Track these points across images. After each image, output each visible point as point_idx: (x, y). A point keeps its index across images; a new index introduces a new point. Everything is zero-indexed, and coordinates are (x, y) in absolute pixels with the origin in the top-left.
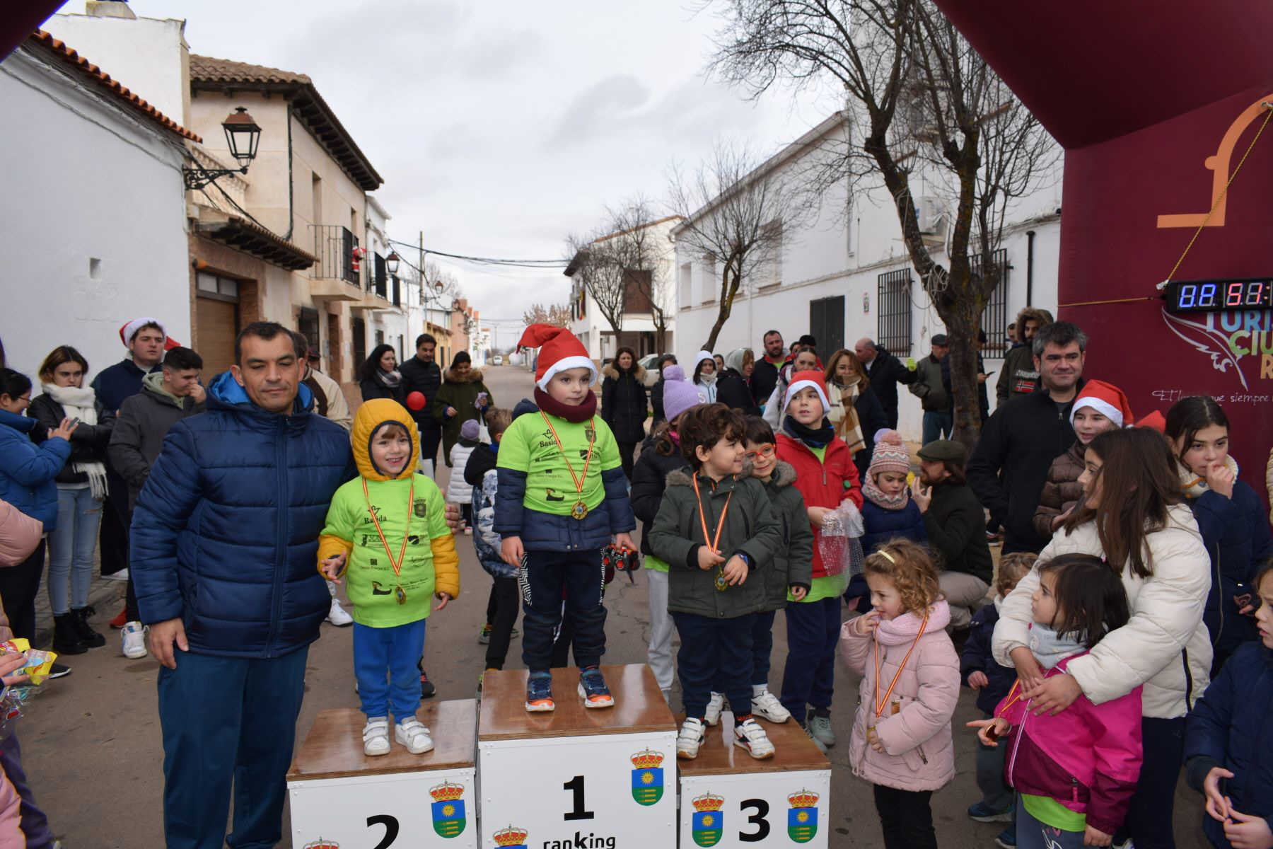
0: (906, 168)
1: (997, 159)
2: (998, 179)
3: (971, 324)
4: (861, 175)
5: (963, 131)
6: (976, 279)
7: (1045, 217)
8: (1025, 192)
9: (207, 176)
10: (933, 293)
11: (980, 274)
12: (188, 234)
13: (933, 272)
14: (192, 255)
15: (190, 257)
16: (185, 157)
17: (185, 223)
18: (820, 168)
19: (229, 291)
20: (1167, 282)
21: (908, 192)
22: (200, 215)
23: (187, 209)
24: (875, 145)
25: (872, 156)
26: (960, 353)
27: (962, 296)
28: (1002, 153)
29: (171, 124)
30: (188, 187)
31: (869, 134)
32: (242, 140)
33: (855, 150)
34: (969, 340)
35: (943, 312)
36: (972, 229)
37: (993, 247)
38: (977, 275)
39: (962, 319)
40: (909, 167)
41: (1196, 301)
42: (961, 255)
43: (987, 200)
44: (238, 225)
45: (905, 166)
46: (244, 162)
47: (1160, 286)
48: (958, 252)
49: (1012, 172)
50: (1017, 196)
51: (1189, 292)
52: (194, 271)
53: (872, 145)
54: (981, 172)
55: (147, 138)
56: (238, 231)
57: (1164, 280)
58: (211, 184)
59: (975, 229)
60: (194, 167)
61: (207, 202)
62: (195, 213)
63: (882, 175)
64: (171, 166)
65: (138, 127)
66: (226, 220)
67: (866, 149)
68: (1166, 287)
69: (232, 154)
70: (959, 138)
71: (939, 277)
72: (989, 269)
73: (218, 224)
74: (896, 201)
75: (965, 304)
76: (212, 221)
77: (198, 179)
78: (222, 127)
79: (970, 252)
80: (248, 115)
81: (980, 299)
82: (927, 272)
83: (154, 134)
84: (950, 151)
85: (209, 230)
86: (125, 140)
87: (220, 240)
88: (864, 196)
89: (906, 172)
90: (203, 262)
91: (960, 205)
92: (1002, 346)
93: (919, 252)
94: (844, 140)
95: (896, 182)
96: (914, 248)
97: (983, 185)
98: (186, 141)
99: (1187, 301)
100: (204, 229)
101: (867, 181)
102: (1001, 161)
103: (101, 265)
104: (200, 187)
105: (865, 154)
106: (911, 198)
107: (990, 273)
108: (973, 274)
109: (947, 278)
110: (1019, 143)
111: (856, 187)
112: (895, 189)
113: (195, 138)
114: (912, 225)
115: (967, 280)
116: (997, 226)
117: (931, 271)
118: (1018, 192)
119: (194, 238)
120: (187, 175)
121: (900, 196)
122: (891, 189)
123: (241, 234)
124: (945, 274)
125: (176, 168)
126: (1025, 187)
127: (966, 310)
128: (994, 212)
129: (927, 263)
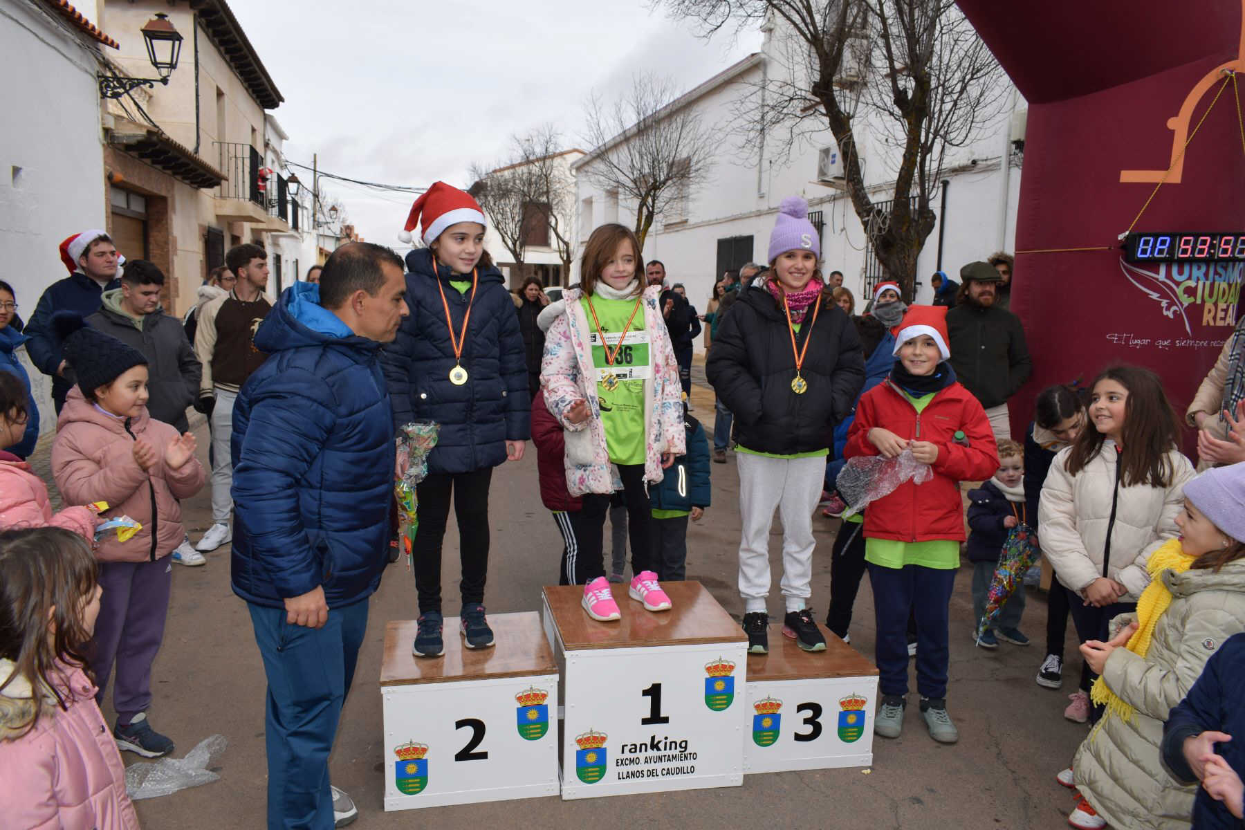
0: (849, 114)
1: (937, 108)
3: (908, 267)
5: (914, 79)
6: (914, 224)
7: (960, 167)
8: (967, 142)
9: (123, 86)
10: (873, 236)
11: (919, 219)
12: (103, 145)
13: (874, 216)
14: (108, 167)
15: (106, 170)
16: (99, 62)
17: (101, 134)
19: (138, 207)
20: (1127, 233)
21: (851, 136)
22: (116, 124)
23: (102, 119)
24: (823, 90)
25: (818, 99)
27: (902, 239)
28: (943, 102)
29: (90, 27)
30: (104, 96)
31: (817, 77)
32: (163, 47)
33: (799, 93)
34: (906, 282)
35: (881, 254)
38: (916, 221)
39: (900, 261)
41: (1152, 253)
42: (904, 200)
43: (928, 149)
44: (155, 138)
45: (848, 111)
46: (165, 72)
47: (1121, 237)
48: (900, 198)
50: (957, 145)
51: (1146, 243)
52: (109, 185)
53: (819, 88)
55: (64, 40)
56: (154, 144)
57: (1125, 232)
58: (126, 95)
60: (109, 74)
61: (125, 115)
62: (111, 124)
63: (826, 120)
64: (87, 72)
65: (57, 28)
66: (144, 132)
67: (814, 93)
68: (1127, 238)
69: (152, 63)
70: (908, 84)
71: (880, 221)
72: (926, 215)
73: (134, 136)
74: (839, 145)
75: (904, 247)
76: (128, 132)
77: (115, 87)
78: (141, 33)
79: (911, 195)
80: (169, 22)
81: (917, 244)
82: (868, 215)
83: (73, 37)
84: (900, 98)
85: (124, 141)
86: (44, 41)
87: (134, 154)
89: (849, 117)
90: (119, 176)
91: (906, 152)
93: (861, 196)
94: (789, 82)
95: (840, 125)
96: (856, 191)
98: (103, 46)
99: (1144, 252)
100: (121, 142)
102: (941, 111)
103: (23, 174)
104: (116, 96)
105: (809, 96)
106: (854, 143)
107: (926, 218)
108: (914, 219)
109: (888, 222)
110: (961, 92)
111: (795, 130)
112: (839, 133)
113: (112, 44)
114: (854, 169)
115: (907, 224)
116: (934, 171)
117: (872, 214)
118: (959, 142)
119: (109, 149)
120: (104, 82)
121: (844, 140)
122: (835, 134)
123: (158, 147)
124: (886, 218)
125: (90, 74)
126: (966, 137)
127: (904, 253)
128: (931, 160)
129: (868, 207)
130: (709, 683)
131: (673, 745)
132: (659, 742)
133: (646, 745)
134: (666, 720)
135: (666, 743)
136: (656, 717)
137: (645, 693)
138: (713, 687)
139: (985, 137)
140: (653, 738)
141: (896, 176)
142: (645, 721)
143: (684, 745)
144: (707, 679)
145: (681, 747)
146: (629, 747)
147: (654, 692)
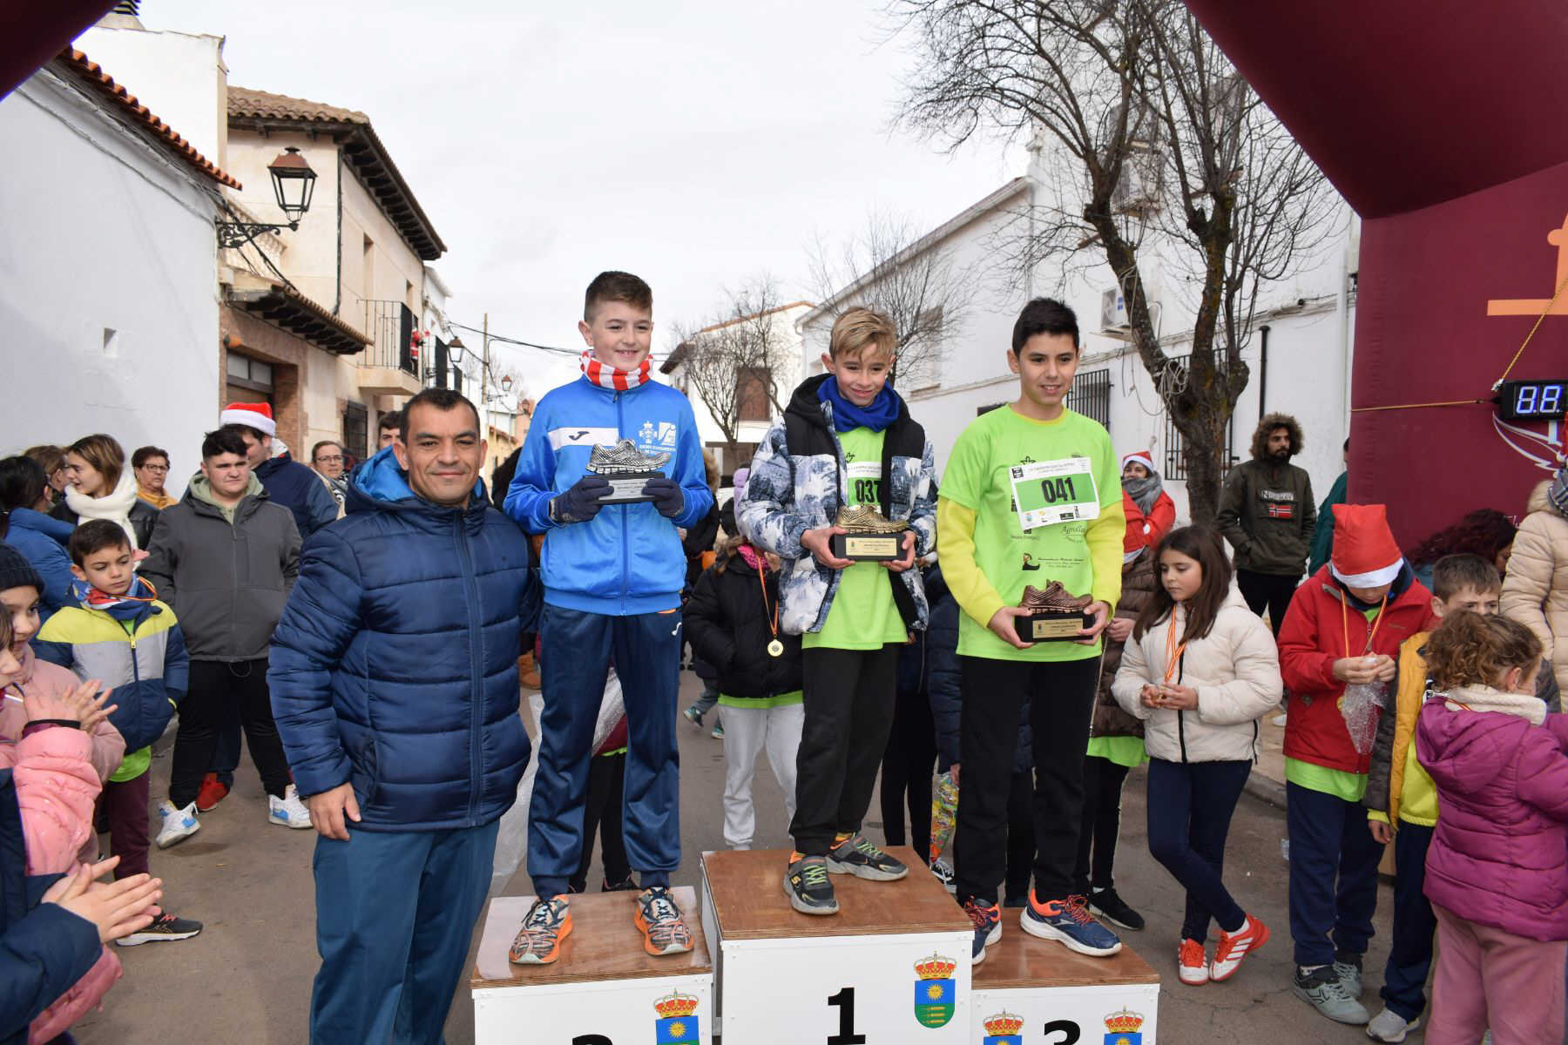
0: (1132, 243)
1: (1247, 234)
2: (1247, 259)
3: (1215, 434)
4: (1074, 251)
5: (1214, 195)
6: (1221, 379)
7: (1282, 309)
8: (1286, 273)
9: (247, 236)
10: (1167, 395)
11: (1226, 373)
12: (220, 304)
13: (1168, 370)
14: (224, 330)
15: (221, 333)
16: (219, 206)
17: (217, 290)
19: (262, 377)
20: (1501, 381)
21: (1136, 271)
22: (235, 278)
23: (220, 272)
24: (1098, 213)
25: (1092, 226)
26: (1201, 470)
27: (1205, 399)
29: (206, 165)
30: (222, 245)
31: (1089, 200)
32: (293, 189)
33: (1068, 219)
34: (1212, 454)
35: (1179, 419)
36: (1218, 320)
37: (1239, 342)
38: (1224, 377)
39: (1203, 428)
40: (1136, 242)
41: (1537, 406)
42: (1205, 349)
43: (1234, 284)
44: (281, 295)
45: (1131, 240)
46: (294, 216)
47: (1492, 387)
48: (1200, 346)
50: (1273, 279)
51: (1528, 394)
52: (225, 351)
53: (1092, 212)
54: (1229, 250)
55: (175, 180)
56: (281, 302)
57: (1498, 379)
58: (249, 243)
59: (1221, 319)
60: (229, 219)
61: (246, 266)
62: (229, 277)
63: (1104, 251)
64: (203, 217)
65: (166, 166)
66: (268, 287)
67: (1087, 219)
68: (1501, 387)
69: (280, 206)
70: (1208, 204)
71: (1175, 377)
72: (1235, 368)
73: (257, 292)
74: (1120, 282)
75: (1208, 409)
76: (252, 288)
77: (236, 235)
78: (268, 170)
79: (1214, 347)
80: (301, 157)
81: (1225, 403)
82: (1160, 370)
83: (185, 176)
84: (1196, 220)
85: (245, 299)
86: (149, 181)
87: (258, 314)
89: (1133, 248)
90: (237, 340)
91: (1206, 288)
92: (1227, 465)
93: (1151, 346)
94: (1056, 207)
95: (1121, 257)
96: (1143, 340)
98: (221, 186)
99: (1525, 406)
100: (240, 299)
101: (1083, 257)
102: (1251, 236)
103: (116, 337)
104: (236, 245)
105: (1081, 222)
106: (1139, 279)
107: (1237, 372)
108: (1220, 374)
109: (1186, 378)
110: (1277, 212)
112: (1121, 267)
113: (233, 184)
114: (1140, 312)
115: (1212, 380)
116: (1245, 314)
117: (1165, 368)
118: (1276, 274)
119: (226, 309)
120: (222, 228)
121: (1127, 276)
122: (1114, 269)
123: (285, 305)
124: (1183, 372)
125: (208, 221)
126: (1284, 269)
127: (1210, 417)
128: (1241, 299)
129: (1160, 359)
130: (921, 987)
137: (833, 999)
138: (925, 992)
139: (1309, 268)
141: (1194, 319)
144: (917, 981)
147: (845, 998)
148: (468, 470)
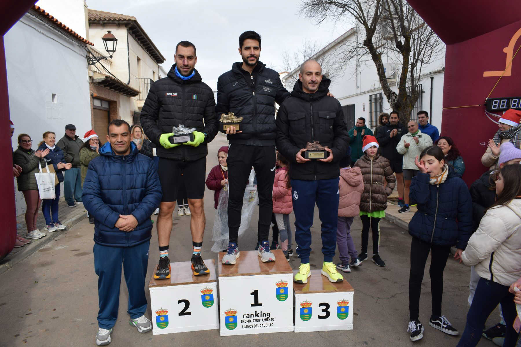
0: (381, 52)
1: (418, 48)
2: (418, 56)
4: (362, 55)
5: (404, 37)
6: (409, 97)
7: (438, 71)
9: (96, 60)
10: (392, 103)
11: (411, 95)
12: (89, 83)
13: (392, 95)
14: (91, 91)
15: (90, 92)
16: (87, 52)
17: (88, 79)
18: (346, 53)
19: (105, 105)
20: (488, 98)
21: (381, 62)
22: (94, 75)
23: (89, 73)
24: (368, 43)
25: (367, 47)
27: (403, 104)
28: (420, 45)
29: (82, 39)
30: (89, 64)
31: (365, 38)
32: (110, 44)
33: (360, 45)
34: (406, 122)
36: (408, 77)
37: (416, 84)
38: (410, 96)
40: (382, 52)
41: (499, 106)
42: (403, 87)
43: (414, 65)
44: (109, 79)
45: (380, 51)
46: (111, 53)
48: (402, 87)
49: (424, 53)
51: (496, 102)
52: (92, 98)
53: (366, 43)
54: (411, 54)
55: (72, 44)
56: (109, 81)
58: (98, 62)
59: (409, 76)
60: (91, 56)
61: (97, 71)
62: (92, 74)
63: (371, 55)
64: (82, 55)
66: (104, 77)
67: (364, 45)
68: (487, 101)
69: (106, 50)
70: (402, 40)
71: (394, 97)
72: (414, 93)
73: (101, 79)
74: (376, 66)
75: (405, 108)
76: (99, 77)
77: (93, 61)
78: (102, 39)
79: (407, 86)
80: (112, 34)
81: (410, 106)
82: (389, 95)
83: (75, 43)
84: (399, 45)
85: (97, 81)
86: (64, 45)
87: (102, 85)
88: (363, 63)
89: (381, 54)
90: (95, 94)
91: (403, 67)
93: (386, 86)
94: (355, 41)
95: (377, 58)
96: (384, 85)
97: (412, 59)
98: (88, 45)
99: (495, 106)
101: (364, 58)
102: (419, 49)
103: (56, 96)
104: (93, 64)
105: (364, 46)
106: (382, 65)
107: (415, 95)
108: (408, 95)
109: (397, 97)
110: (427, 41)
111: (360, 60)
112: (376, 61)
113: (91, 44)
114: (383, 76)
115: (406, 98)
116: (418, 75)
118: (427, 62)
119: (92, 85)
120: (89, 59)
121: (378, 63)
122: (374, 61)
123: (110, 82)
124: (397, 95)
125: (84, 56)
126: (429, 59)
127: (405, 110)
128: (417, 70)
129: (389, 91)
130: (278, 290)
131: (264, 315)
132: (258, 314)
133: (253, 315)
134: (261, 305)
135: (261, 314)
136: (256, 304)
137: (252, 294)
138: (279, 291)
140: (256, 312)
142: (252, 305)
143: (269, 315)
144: (277, 288)
145: (267, 315)
146: (246, 315)
147: (255, 294)
148: (126, 143)
